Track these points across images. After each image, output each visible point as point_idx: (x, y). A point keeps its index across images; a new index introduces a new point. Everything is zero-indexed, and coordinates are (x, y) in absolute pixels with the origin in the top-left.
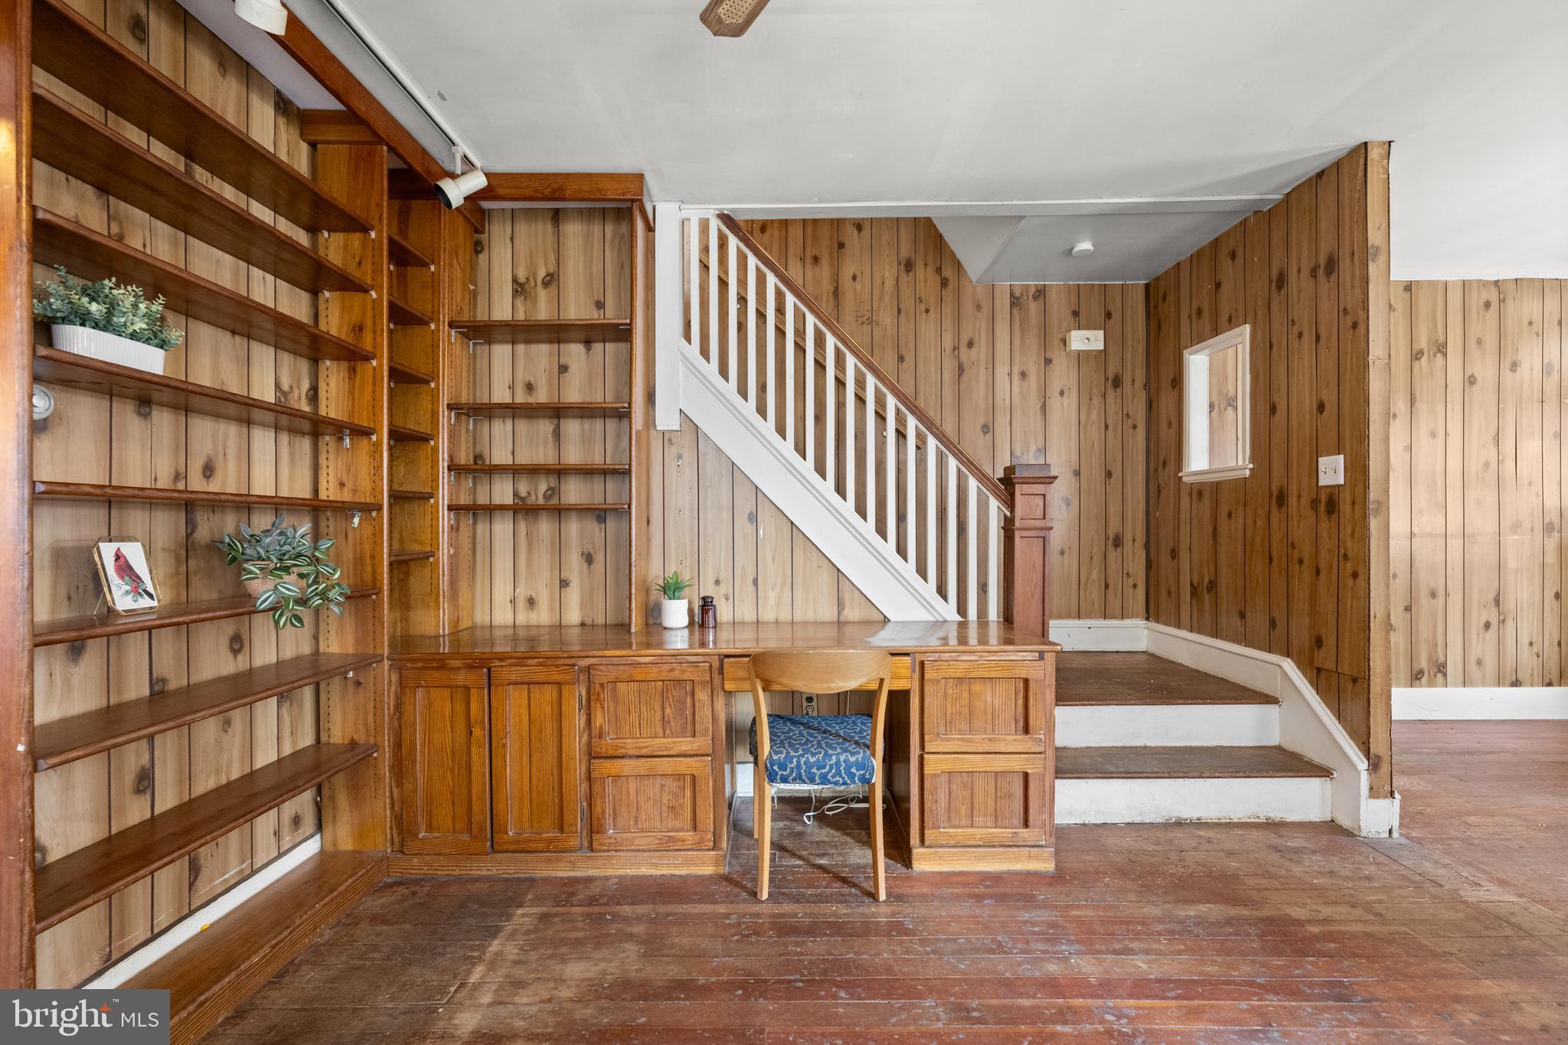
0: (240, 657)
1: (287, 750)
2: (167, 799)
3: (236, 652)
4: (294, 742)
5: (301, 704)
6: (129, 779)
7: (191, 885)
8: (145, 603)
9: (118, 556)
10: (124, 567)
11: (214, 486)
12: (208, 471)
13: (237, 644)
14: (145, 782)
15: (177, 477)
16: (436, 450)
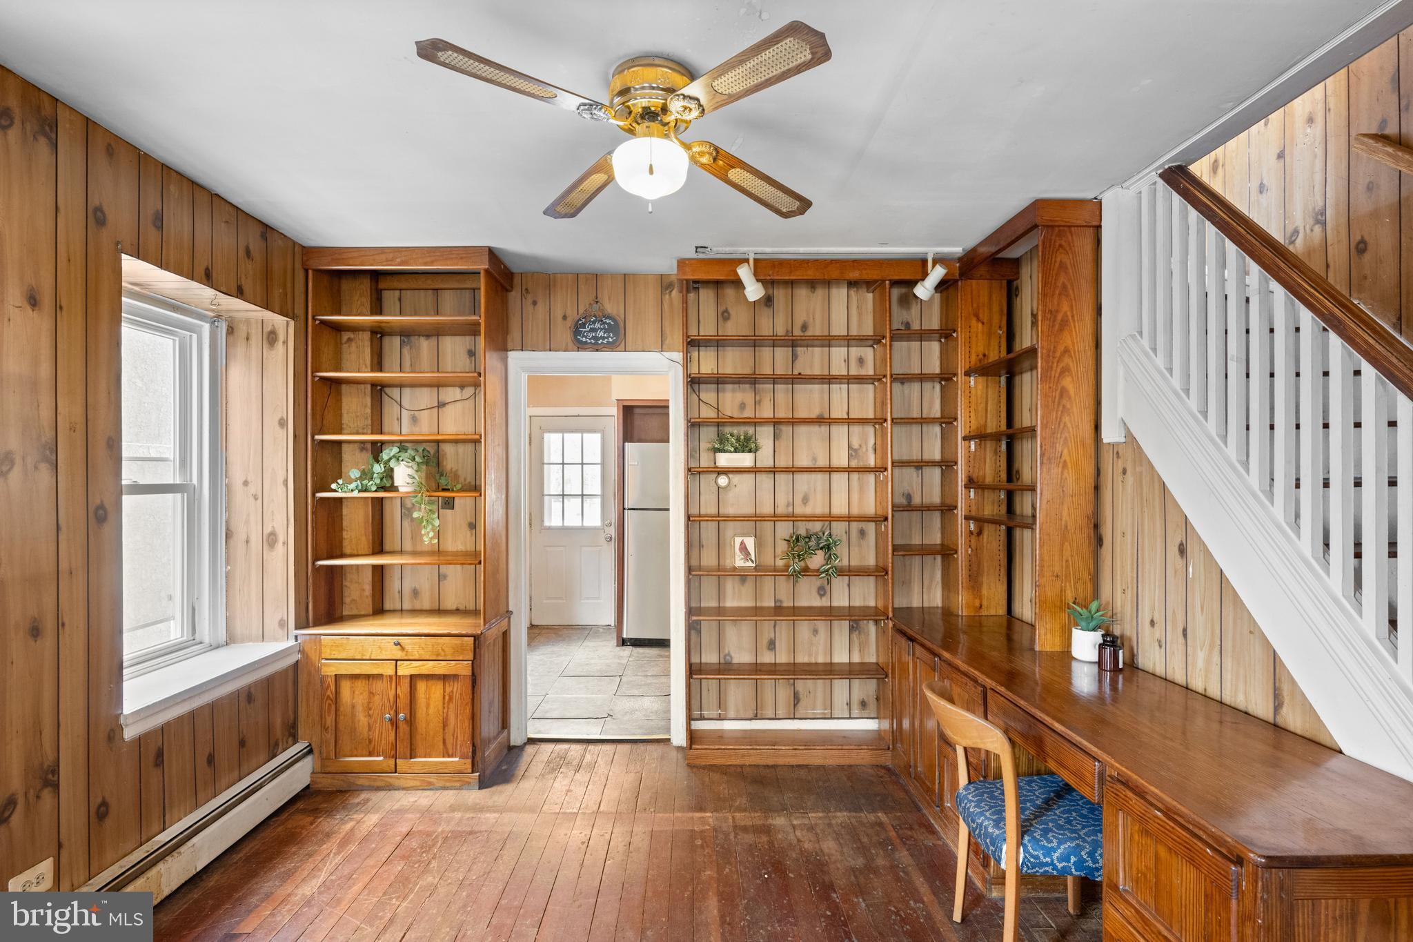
0: (824, 599)
1: (856, 659)
2: (782, 658)
3: (821, 596)
4: (862, 656)
5: (868, 635)
6: (765, 642)
7: (795, 705)
8: (750, 564)
9: (742, 543)
10: (743, 548)
11: (808, 510)
12: (805, 500)
13: (822, 592)
14: (772, 645)
15: (788, 506)
16: (957, 472)
